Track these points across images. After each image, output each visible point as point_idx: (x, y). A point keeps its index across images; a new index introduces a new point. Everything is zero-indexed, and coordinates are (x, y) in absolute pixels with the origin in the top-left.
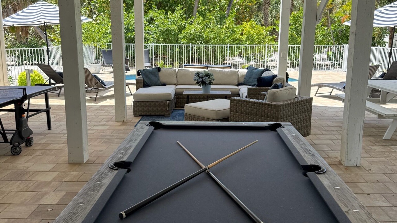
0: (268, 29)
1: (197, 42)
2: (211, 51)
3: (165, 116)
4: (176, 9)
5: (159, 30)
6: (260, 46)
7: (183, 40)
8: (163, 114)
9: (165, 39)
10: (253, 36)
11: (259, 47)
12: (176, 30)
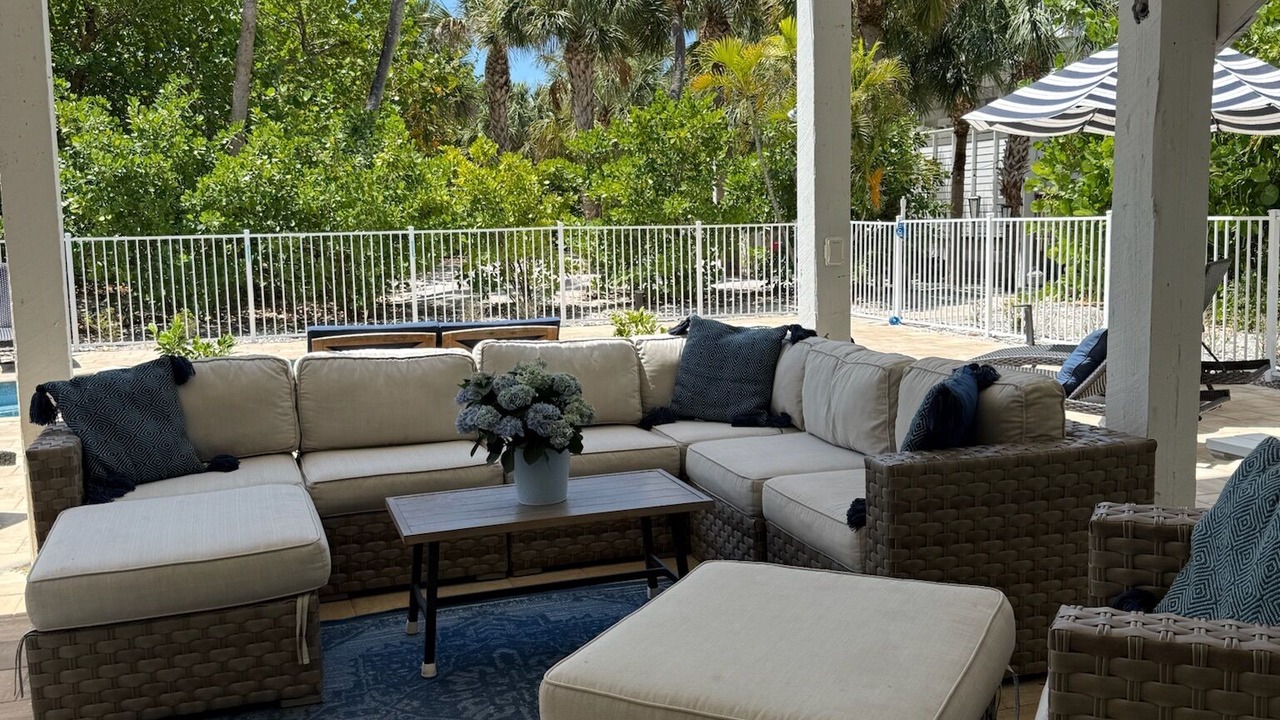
0: (544, 168)
1: (269, 223)
2: (328, 259)
3: (284, 704)
4: (161, 91)
5: (90, 177)
6: (528, 234)
7: (204, 216)
8: (269, 695)
9: (119, 216)
10: (495, 197)
11: (525, 238)
12: (171, 176)
